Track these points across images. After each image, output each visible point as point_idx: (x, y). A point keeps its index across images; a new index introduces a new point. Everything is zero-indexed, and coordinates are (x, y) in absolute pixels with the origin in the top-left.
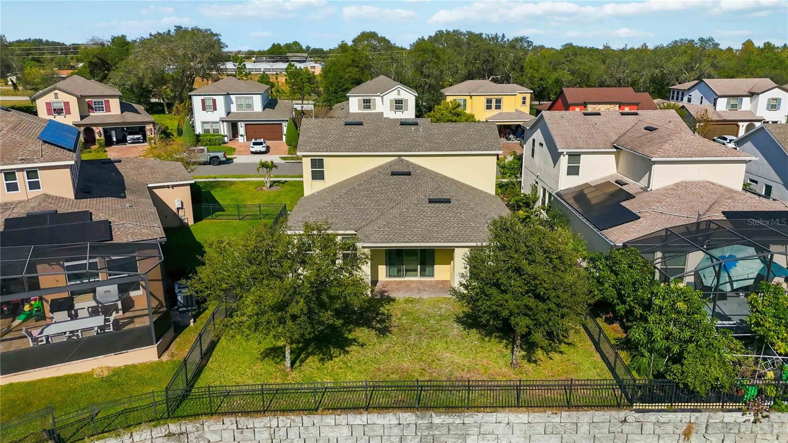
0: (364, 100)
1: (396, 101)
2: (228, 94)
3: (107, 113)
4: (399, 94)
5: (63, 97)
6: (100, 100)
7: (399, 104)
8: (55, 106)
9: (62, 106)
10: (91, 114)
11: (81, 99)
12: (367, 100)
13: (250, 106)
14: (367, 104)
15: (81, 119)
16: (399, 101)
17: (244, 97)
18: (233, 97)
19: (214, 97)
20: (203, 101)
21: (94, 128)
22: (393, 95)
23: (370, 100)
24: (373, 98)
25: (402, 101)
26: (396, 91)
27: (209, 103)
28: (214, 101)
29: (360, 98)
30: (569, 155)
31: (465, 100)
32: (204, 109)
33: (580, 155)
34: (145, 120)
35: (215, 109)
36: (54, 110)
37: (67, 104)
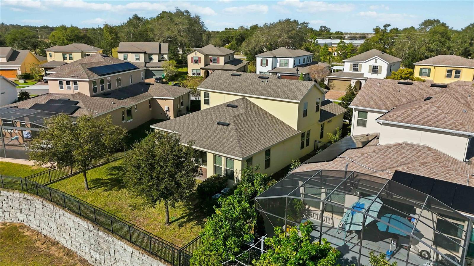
0: (354, 65)
1: (373, 66)
2: (276, 57)
3: (218, 64)
4: (376, 62)
5: (199, 55)
6: (215, 57)
7: (375, 69)
8: (195, 59)
9: (197, 59)
10: (211, 64)
11: (206, 56)
12: (356, 65)
13: (287, 65)
14: (356, 67)
15: (205, 66)
16: (375, 66)
17: (284, 59)
18: (278, 59)
19: (267, 59)
20: (262, 60)
21: (209, 71)
22: (372, 63)
23: (358, 65)
24: (360, 63)
25: (378, 66)
26: (374, 60)
27: (264, 62)
28: (267, 61)
29: (352, 63)
30: (359, 111)
31: (430, 70)
32: (261, 65)
33: (367, 112)
34: (232, 69)
35: (267, 65)
36: (194, 61)
37: (200, 58)
